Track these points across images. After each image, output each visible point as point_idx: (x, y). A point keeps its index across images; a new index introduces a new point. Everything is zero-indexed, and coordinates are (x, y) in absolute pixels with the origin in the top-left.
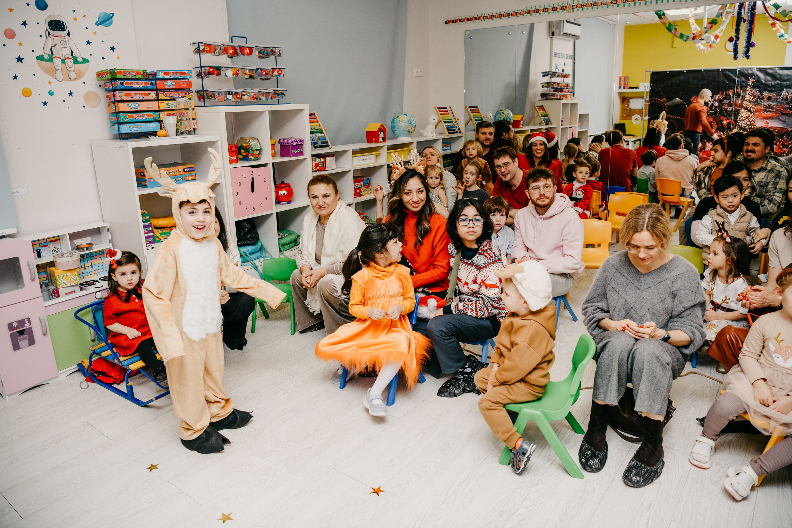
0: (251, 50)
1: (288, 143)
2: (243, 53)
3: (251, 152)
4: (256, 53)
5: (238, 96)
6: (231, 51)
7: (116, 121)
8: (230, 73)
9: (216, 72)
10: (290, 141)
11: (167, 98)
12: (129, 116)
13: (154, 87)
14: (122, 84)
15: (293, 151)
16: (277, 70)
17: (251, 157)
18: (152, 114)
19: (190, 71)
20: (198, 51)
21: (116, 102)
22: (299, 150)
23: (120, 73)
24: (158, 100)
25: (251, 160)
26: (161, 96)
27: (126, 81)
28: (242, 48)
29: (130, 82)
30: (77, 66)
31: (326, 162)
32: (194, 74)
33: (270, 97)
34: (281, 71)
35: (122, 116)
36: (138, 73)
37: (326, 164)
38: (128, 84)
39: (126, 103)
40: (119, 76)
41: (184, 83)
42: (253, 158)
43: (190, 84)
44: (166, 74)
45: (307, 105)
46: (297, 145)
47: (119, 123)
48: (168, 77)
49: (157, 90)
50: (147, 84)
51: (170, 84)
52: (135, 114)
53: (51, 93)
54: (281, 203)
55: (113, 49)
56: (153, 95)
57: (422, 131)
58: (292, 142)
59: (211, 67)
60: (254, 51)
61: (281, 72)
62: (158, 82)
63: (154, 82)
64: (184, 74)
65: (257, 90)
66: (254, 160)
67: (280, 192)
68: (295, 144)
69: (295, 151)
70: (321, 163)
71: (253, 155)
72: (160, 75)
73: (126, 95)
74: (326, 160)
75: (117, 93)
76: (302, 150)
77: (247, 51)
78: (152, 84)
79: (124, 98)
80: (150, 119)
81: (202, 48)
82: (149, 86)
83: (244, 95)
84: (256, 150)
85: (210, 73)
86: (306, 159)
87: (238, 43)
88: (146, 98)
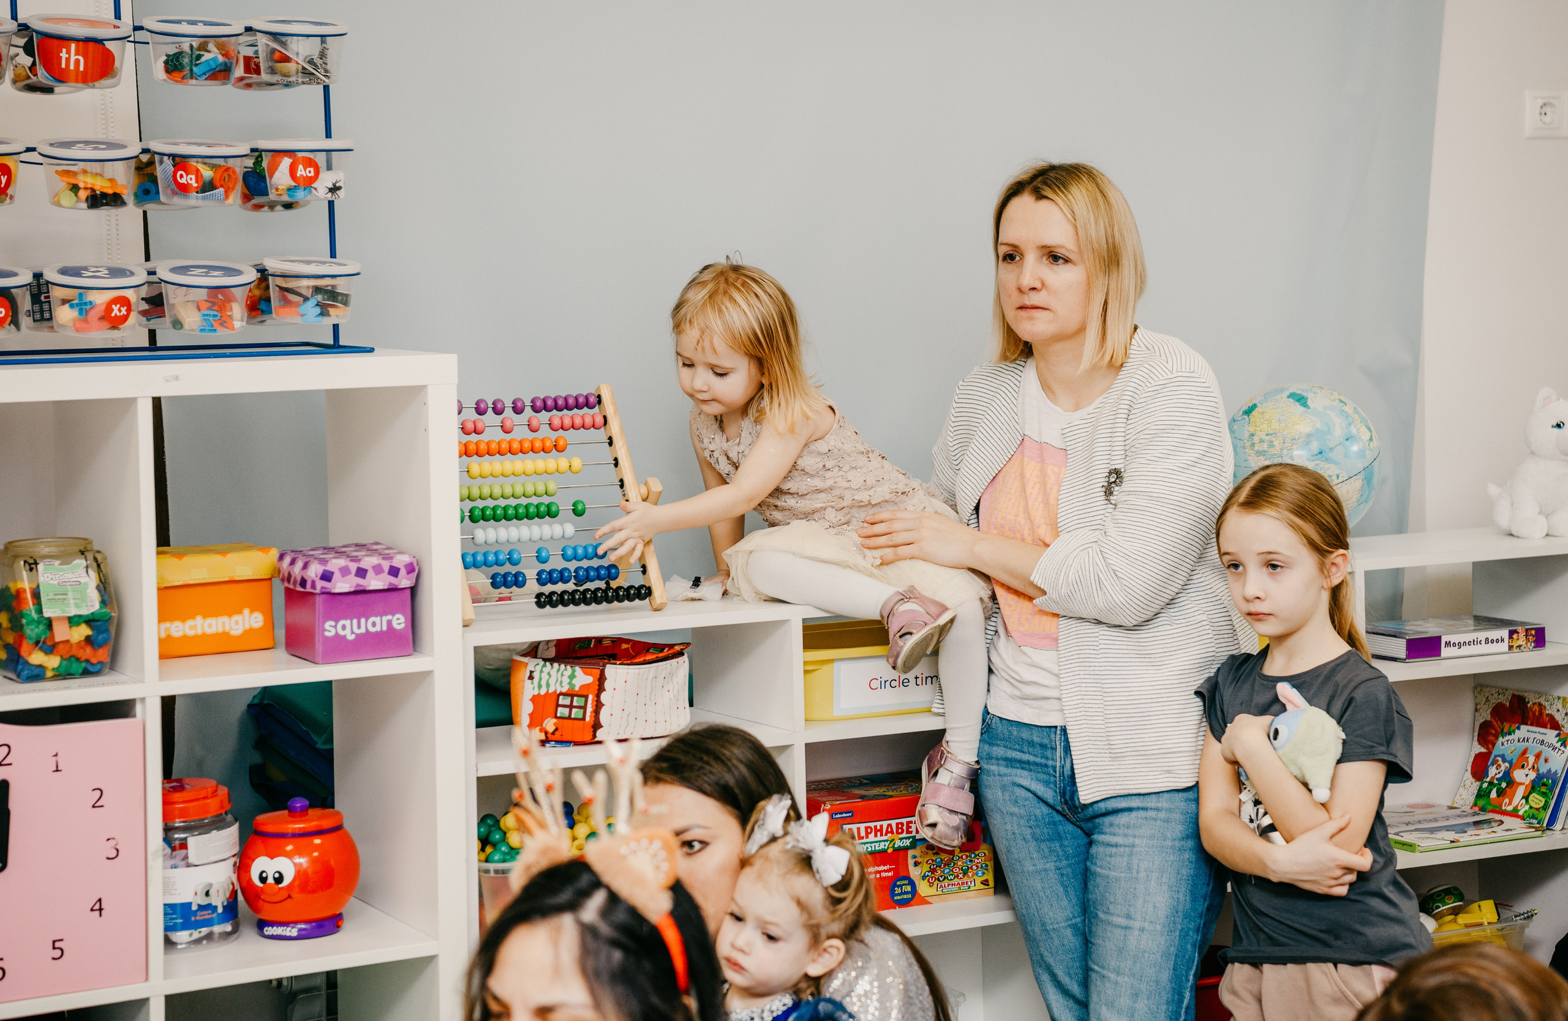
1: (303, 582)
3: (32, 631)
10: (314, 571)
15: (330, 629)
16: (286, 162)
17: (37, 658)
22: (377, 624)
25: (37, 675)
31: (601, 689)
33: (238, 311)
34: (310, 163)
37: (598, 705)
42: (52, 662)
45: (450, 361)
46: (360, 592)
54: (269, 931)
57: (1493, 490)
58: (327, 577)
61: (310, 172)
66: (62, 675)
67: (263, 865)
68: (342, 585)
69: (348, 628)
70: (571, 694)
71: (49, 647)
74: (602, 679)
76: (399, 621)
84: (73, 621)
86: (426, 675)
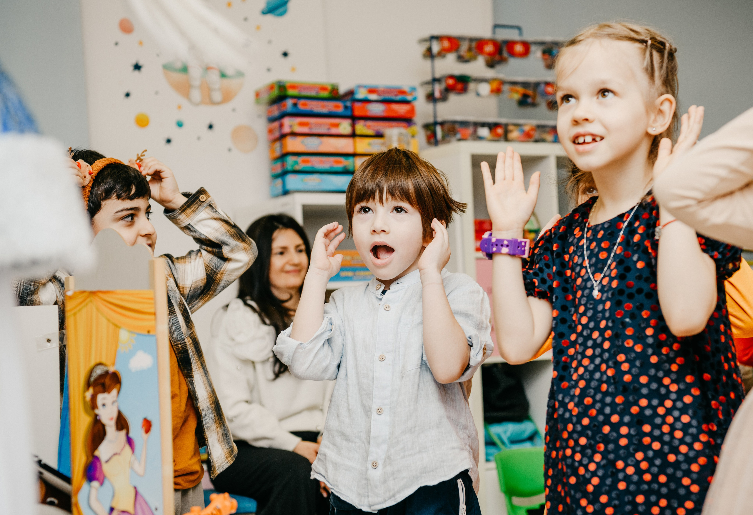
0: (526, 45)
2: (512, 54)
4: (537, 53)
5: (500, 131)
6: (489, 48)
7: (279, 171)
8: (485, 89)
9: (459, 86)
11: (370, 132)
12: (304, 161)
13: (349, 113)
14: (295, 105)
18: (342, 159)
19: (414, 89)
20: (429, 54)
21: (283, 136)
23: (293, 87)
24: (353, 135)
26: (361, 127)
27: (302, 101)
28: (510, 44)
29: (309, 102)
30: (225, 81)
32: (421, 94)
35: (290, 160)
36: (324, 89)
38: (304, 105)
39: (300, 139)
40: (291, 92)
41: (401, 109)
43: (412, 111)
44: (372, 91)
47: (284, 173)
48: (373, 97)
49: (354, 119)
50: (337, 107)
51: (377, 109)
52: (313, 159)
53: (180, 125)
55: (285, 54)
56: (345, 127)
59: (451, 77)
60: (533, 48)
62: (357, 105)
63: (349, 104)
64: (403, 92)
65: (534, 122)
72: (361, 94)
73: (302, 124)
75: (287, 122)
77: (519, 48)
78: (346, 107)
79: (298, 129)
80: (339, 167)
81: (436, 48)
82: (340, 110)
83: (511, 131)
85: (449, 89)
87: (503, 35)
88: (334, 131)
